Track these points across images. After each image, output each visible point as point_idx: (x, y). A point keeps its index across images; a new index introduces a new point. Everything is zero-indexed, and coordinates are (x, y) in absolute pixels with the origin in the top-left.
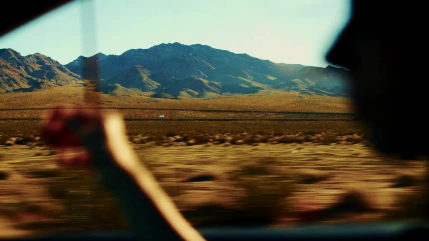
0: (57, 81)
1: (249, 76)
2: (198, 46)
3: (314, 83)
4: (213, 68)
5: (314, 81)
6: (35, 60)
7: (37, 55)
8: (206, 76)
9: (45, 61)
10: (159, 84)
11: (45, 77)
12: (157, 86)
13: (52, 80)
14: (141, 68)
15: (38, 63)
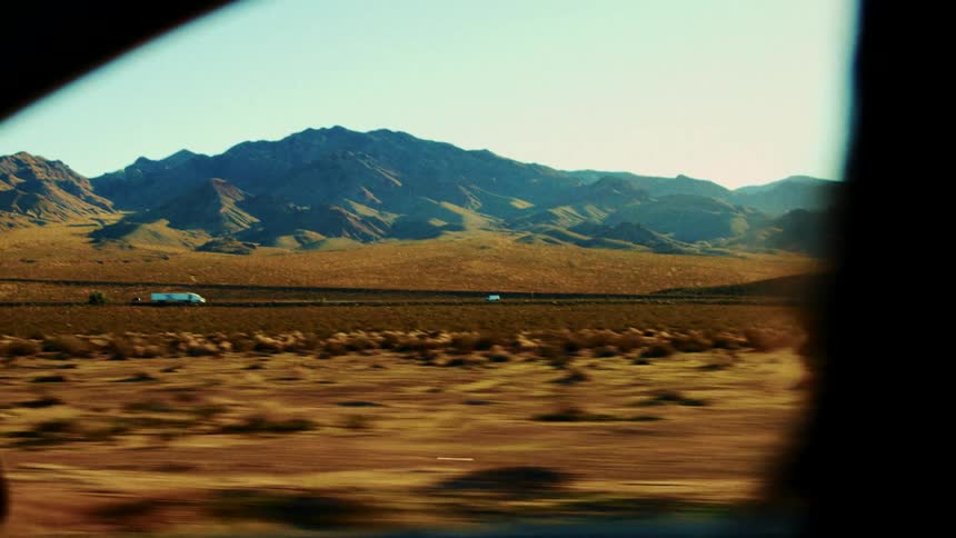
0: (39, 214)
1: (473, 200)
2: (384, 134)
3: (604, 215)
4: (397, 182)
5: (605, 212)
6: (14, 168)
7: (19, 157)
8: (378, 201)
9: (35, 168)
10: (256, 220)
11: (15, 205)
12: (252, 224)
13: (29, 212)
14: (223, 184)
15: (18, 175)
